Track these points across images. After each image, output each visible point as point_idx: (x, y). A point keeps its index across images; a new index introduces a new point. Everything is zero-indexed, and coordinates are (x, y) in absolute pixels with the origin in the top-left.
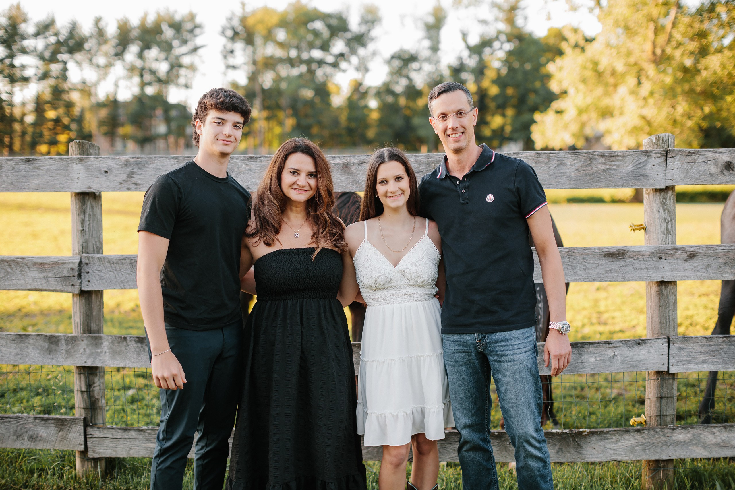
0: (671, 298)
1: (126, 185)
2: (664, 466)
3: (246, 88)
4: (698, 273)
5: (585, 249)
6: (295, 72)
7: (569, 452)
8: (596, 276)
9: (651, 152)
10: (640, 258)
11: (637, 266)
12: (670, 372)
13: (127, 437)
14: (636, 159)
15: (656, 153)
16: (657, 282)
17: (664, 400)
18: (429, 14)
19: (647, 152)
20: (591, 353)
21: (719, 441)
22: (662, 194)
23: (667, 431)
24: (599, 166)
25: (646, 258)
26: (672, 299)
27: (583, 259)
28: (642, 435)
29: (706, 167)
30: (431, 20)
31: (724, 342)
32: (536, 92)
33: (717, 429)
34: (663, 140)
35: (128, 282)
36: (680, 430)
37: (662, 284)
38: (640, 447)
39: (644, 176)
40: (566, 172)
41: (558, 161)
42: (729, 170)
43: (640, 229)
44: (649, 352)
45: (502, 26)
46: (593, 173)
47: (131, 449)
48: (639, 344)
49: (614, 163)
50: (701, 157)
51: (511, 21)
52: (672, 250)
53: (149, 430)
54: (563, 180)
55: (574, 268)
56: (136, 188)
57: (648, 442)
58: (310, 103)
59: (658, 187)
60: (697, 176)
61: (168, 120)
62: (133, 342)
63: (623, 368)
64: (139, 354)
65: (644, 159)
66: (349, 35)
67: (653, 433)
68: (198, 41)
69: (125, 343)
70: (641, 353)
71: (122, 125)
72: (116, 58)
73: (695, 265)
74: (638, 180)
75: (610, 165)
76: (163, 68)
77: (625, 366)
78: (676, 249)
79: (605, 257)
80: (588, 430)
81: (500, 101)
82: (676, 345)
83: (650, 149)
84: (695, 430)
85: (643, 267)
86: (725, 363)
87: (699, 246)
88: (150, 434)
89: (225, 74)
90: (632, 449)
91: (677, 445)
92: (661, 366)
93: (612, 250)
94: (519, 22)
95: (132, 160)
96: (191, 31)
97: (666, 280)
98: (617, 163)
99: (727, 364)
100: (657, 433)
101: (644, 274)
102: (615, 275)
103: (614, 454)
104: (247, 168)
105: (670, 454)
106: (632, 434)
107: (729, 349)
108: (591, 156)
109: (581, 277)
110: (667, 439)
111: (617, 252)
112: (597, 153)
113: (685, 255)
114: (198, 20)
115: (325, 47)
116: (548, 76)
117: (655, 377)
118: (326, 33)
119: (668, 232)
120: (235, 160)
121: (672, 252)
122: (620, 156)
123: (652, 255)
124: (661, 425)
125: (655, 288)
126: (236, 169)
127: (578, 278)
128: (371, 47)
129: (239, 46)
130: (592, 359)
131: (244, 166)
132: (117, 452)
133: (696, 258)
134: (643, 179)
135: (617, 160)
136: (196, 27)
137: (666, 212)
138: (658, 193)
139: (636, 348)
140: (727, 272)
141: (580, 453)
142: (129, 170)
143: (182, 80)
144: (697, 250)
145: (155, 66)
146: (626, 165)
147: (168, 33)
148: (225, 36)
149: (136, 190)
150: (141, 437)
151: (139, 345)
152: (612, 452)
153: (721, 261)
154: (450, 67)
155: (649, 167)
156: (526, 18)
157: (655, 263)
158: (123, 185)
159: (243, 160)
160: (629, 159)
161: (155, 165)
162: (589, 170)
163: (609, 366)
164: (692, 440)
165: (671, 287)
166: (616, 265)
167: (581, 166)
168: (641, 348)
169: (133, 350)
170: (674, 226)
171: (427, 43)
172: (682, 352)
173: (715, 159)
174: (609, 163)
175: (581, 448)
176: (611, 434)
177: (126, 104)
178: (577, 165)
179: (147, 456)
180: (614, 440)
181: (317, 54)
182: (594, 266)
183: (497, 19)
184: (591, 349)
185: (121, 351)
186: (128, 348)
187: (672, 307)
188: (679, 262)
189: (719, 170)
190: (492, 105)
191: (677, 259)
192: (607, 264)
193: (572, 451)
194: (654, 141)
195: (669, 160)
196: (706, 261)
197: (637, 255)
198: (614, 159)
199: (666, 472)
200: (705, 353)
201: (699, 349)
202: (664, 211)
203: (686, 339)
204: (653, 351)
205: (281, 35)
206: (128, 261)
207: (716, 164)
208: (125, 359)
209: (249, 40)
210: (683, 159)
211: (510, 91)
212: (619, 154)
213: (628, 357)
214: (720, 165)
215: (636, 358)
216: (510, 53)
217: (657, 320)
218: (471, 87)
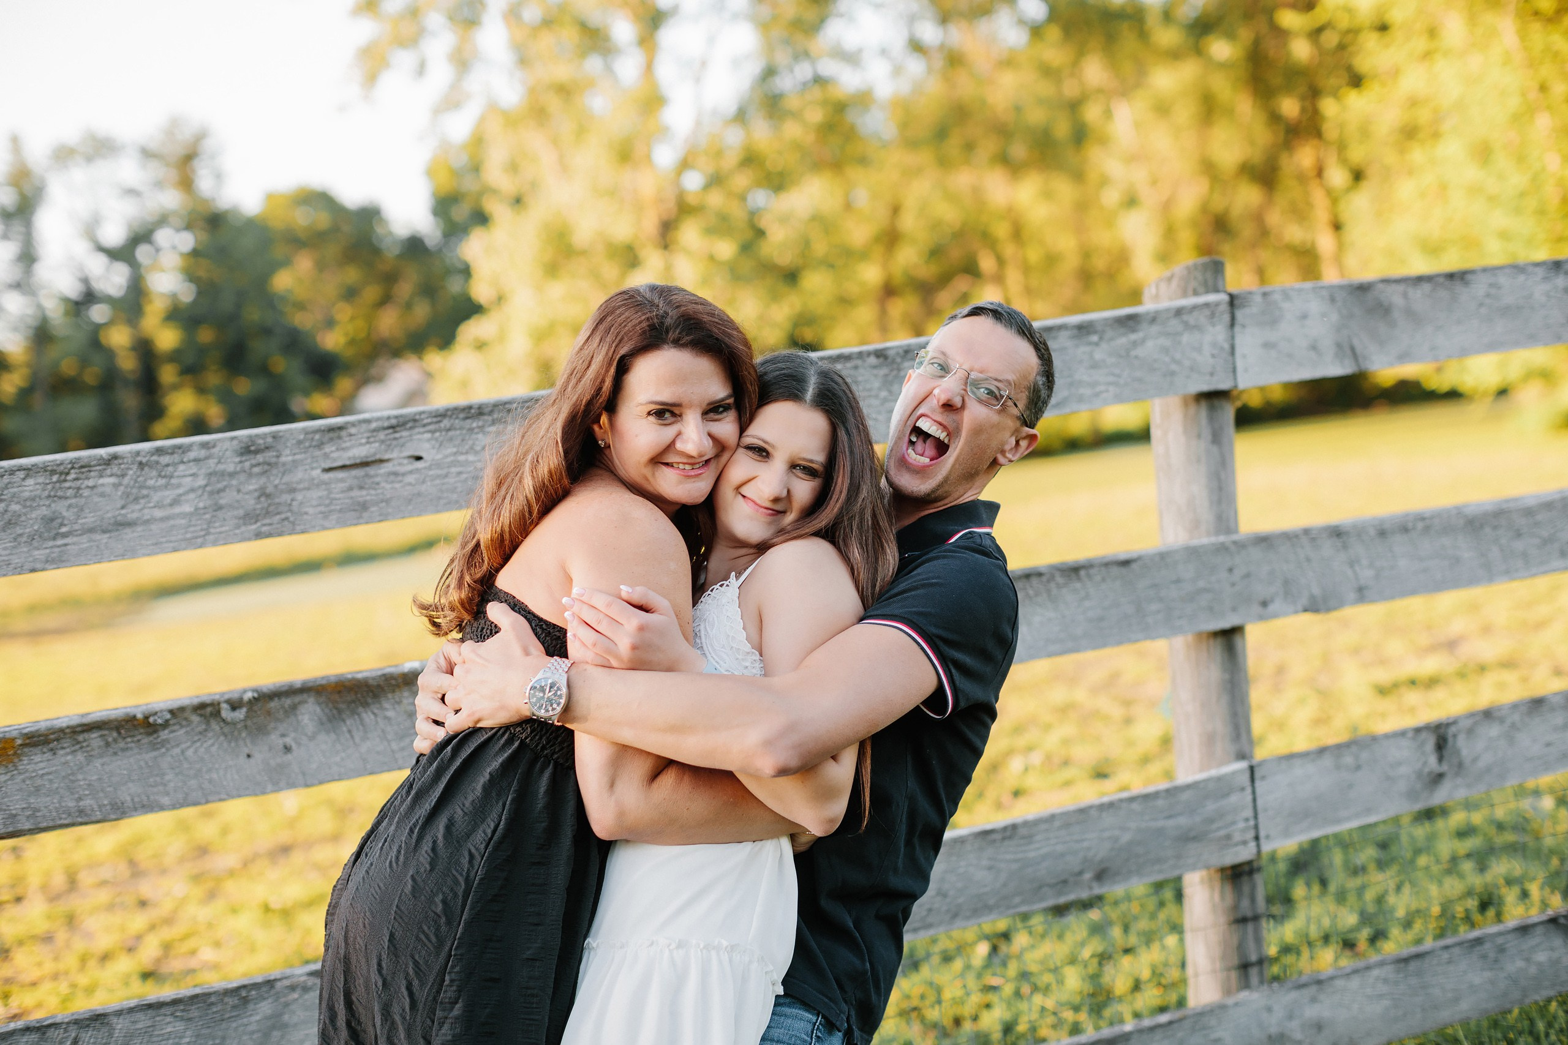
30: (9, 199)
32: (266, 331)
45: (171, 199)
51: (186, 183)
81: (188, 358)
94: (205, 184)
116: (466, 272)
154: (64, 300)
156: (219, 176)
171: (11, 249)
183: (159, 185)
190: (168, 374)
211: (205, 336)
216: (195, 253)
218: (119, 338)
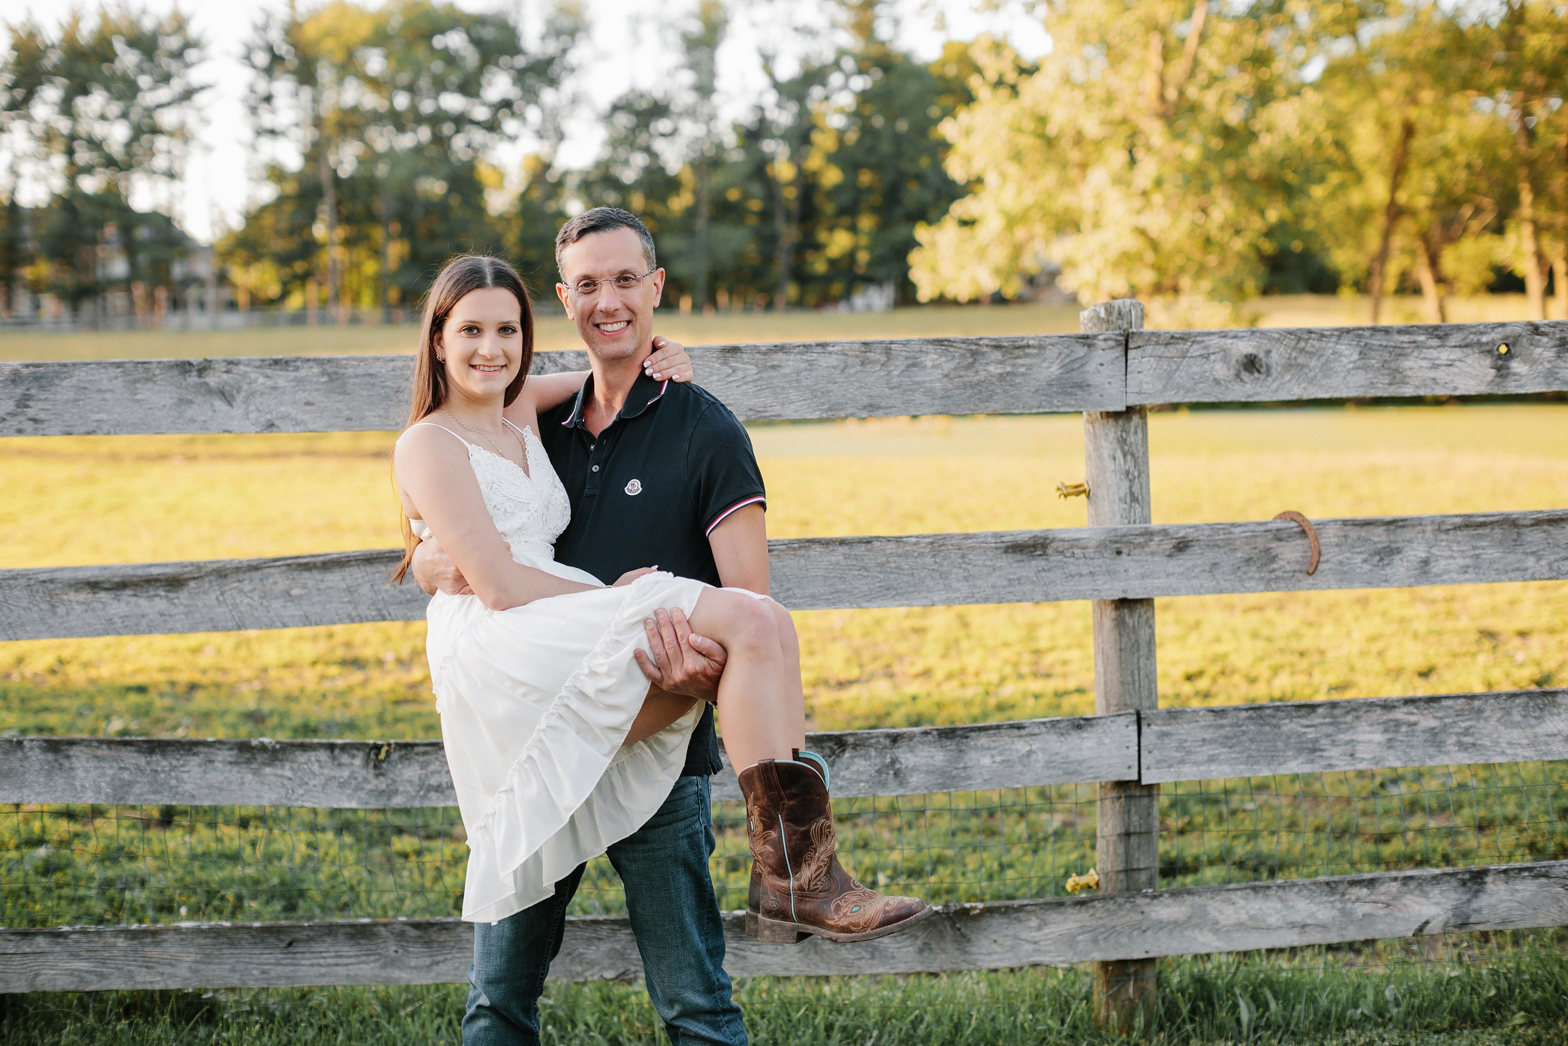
0: (1142, 633)
1: (14, 422)
2: (1136, 973)
3: (300, 177)
4: (1195, 581)
5: (967, 537)
6: (406, 141)
7: (944, 951)
8: (990, 591)
9: (1095, 337)
10: (1078, 552)
11: (1073, 569)
12: (1144, 782)
13: (28, 950)
14: (1066, 351)
15: (1105, 340)
16: (1113, 601)
17: (1134, 840)
18: (690, 15)
19: (1087, 337)
20: (983, 748)
21: (1244, 917)
22: (1121, 422)
23: (1140, 901)
24: (991, 368)
25: (1090, 552)
26: (1144, 634)
27: (963, 557)
28: (1091, 911)
29: (1206, 367)
30: (695, 27)
31: (1250, 718)
32: (919, 177)
33: (1239, 893)
34: (1120, 313)
35: (23, 625)
36: (1166, 899)
37: (1123, 604)
38: (1087, 936)
39: (1084, 386)
40: (924, 382)
41: (907, 358)
42: (1252, 373)
43: (1078, 494)
44: (1100, 743)
45: (847, 39)
46: (980, 383)
47: (37, 975)
48: (1079, 727)
49: (1021, 361)
50: (1195, 347)
51: (865, 29)
52: (1142, 535)
53: (75, 932)
54: (919, 397)
55: (944, 576)
56: (36, 429)
57: (1103, 926)
58: (438, 209)
59: (1111, 409)
60: (1189, 384)
61: (130, 248)
62: (37, 751)
63: (1050, 777)
64: (49, 774)
65: (1081, 351)
66: (520, 62)
67: (1111, 906)
68: (196, 76)
69: (20, 754)
70: (1085, 745)
71: (31, 260)
72: (13, 113)
73: (1189, 564)
74: (1070, 394)
75: (1014, 365)
76: (117, 134)
77: (1054, 772)
78: (1149, 534)
79: (1006, 552)
80: (980, 905)
81: (845, 198)
82: (1153, 727)
83: (1095, 331)
84: (1197, 898)
85: (1085, 570)
86: (1251, 760)
87: (1195, 527)
88: (77, 942)
89: (254, 147)
90: (1070, 941)
91: (1161, 929)
92: (1126, 771)
93: (1020, 539)
94: (883, 30)
95: (25, 371)
96: (178, 55)
97: (1131, 596)
98: (1027, 361)
99: (1256, 763)
100: (1120, 905)
101: (1086, 585)
102: (1027, 588)
103: (1034, 951)
104: (269, 383)
105: (1147, 947)
106: (1070, 910)
107: (1259, 733)
108: (973, 347)
109: (958, 594)
110: (1140, 917)
111: (1031, 543)
112: (986, 342)
113: (1168, 545)
114: (193, 30)
115: (469, 87)
116: (944, 147)
117: (1114, 794)
118: (471, 57)
119: (1134, 499)
120: (242, 368)
121: (1141, 540)
122: (1034, 347)
123: (1102, 546)
124: (1128, 889)
125: (1110, 613)
126: (245, 387)
127: (954, 596)
128: (569, 85)
129: (283, 86)
130: (986, 761)
131: (261, 380)
132: (7, 982)
133: (1189, 551)
134: (1080, 393)
135: (1027, 355)
136: (188, 45)
137: (1129, 457)
138: (1111, 421)
139: (1074, 738)
140: (1252, 578)
141: (966, 953)
142: (19, 391)
143: (160, 162)
144: (1191, 534)
145: (99, 130)
146: (1045, 364)
147: (128, 59)
148: (254, 67)
149: (35, 432)
150: (58, 949)
151: (50, 757)
152: (1030, 947)
153: (1239, 554)
154: (736, 127)
155: (1091, 367)
156: (897, 22)
157: (1108, 562)
158: (7, 424)
159: (260, 367)
160: (1052, 353)
161: (74, 381)
162: (971, 377)
163: (1021, 773)
164: (1190, 918)
165: (1143, 610)
166: (1029, 568)
167: (955, 369)
168: (1085, 735)
169: (38, 767)
170: (1145, 486)
171: (687, 78)
172: (1167, 741)
173: (1224, 350)
174: (1010, 362)
175: (969, 941)
176: (1027, 912)
177: (37, 213)
178: (948, 367)
179: (72, 988)
180: (1034, 922)
181: (452, 102)
182: (985, 570)
183: (834, 25)
184: (983, 740)
185: (11, 770)
186: (26, 764)
187: (1144, 651)
188: (1157, 559)
189: (1233, 372)
191: (1153, 553)
192: (1010, 565)
193: (949, 946)
194: (1103, 314)
195: (1132, 354)
196: (1211, 556)
197: (1072, 546)
198: (1020, 352)
199: (1140, 984)
200: (1211, 741)
201: (1201, 735)
202: (1125, 456)
203: (1173, 715)
204: (1107, 741)
205: (375, 63)
206: (23, 582)
207: (1225, 359)
208: (20, 788)
209: (306, 75)
210: (1159, 350)
211: (865, 178)
212: (1031, 342)
213: (1057, 754)
214: (1233, 362)
215: (1074, 755)
216: (864, 97)
217: (1116, 677)
218: (784, 170)
